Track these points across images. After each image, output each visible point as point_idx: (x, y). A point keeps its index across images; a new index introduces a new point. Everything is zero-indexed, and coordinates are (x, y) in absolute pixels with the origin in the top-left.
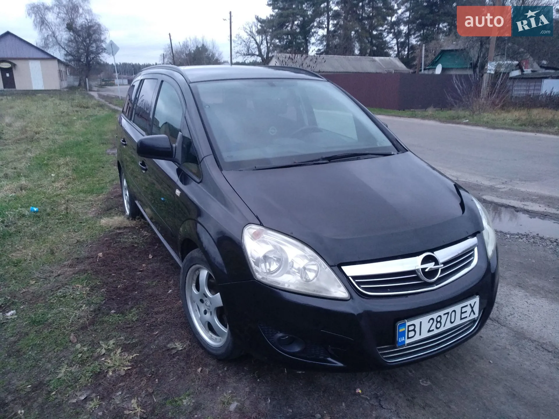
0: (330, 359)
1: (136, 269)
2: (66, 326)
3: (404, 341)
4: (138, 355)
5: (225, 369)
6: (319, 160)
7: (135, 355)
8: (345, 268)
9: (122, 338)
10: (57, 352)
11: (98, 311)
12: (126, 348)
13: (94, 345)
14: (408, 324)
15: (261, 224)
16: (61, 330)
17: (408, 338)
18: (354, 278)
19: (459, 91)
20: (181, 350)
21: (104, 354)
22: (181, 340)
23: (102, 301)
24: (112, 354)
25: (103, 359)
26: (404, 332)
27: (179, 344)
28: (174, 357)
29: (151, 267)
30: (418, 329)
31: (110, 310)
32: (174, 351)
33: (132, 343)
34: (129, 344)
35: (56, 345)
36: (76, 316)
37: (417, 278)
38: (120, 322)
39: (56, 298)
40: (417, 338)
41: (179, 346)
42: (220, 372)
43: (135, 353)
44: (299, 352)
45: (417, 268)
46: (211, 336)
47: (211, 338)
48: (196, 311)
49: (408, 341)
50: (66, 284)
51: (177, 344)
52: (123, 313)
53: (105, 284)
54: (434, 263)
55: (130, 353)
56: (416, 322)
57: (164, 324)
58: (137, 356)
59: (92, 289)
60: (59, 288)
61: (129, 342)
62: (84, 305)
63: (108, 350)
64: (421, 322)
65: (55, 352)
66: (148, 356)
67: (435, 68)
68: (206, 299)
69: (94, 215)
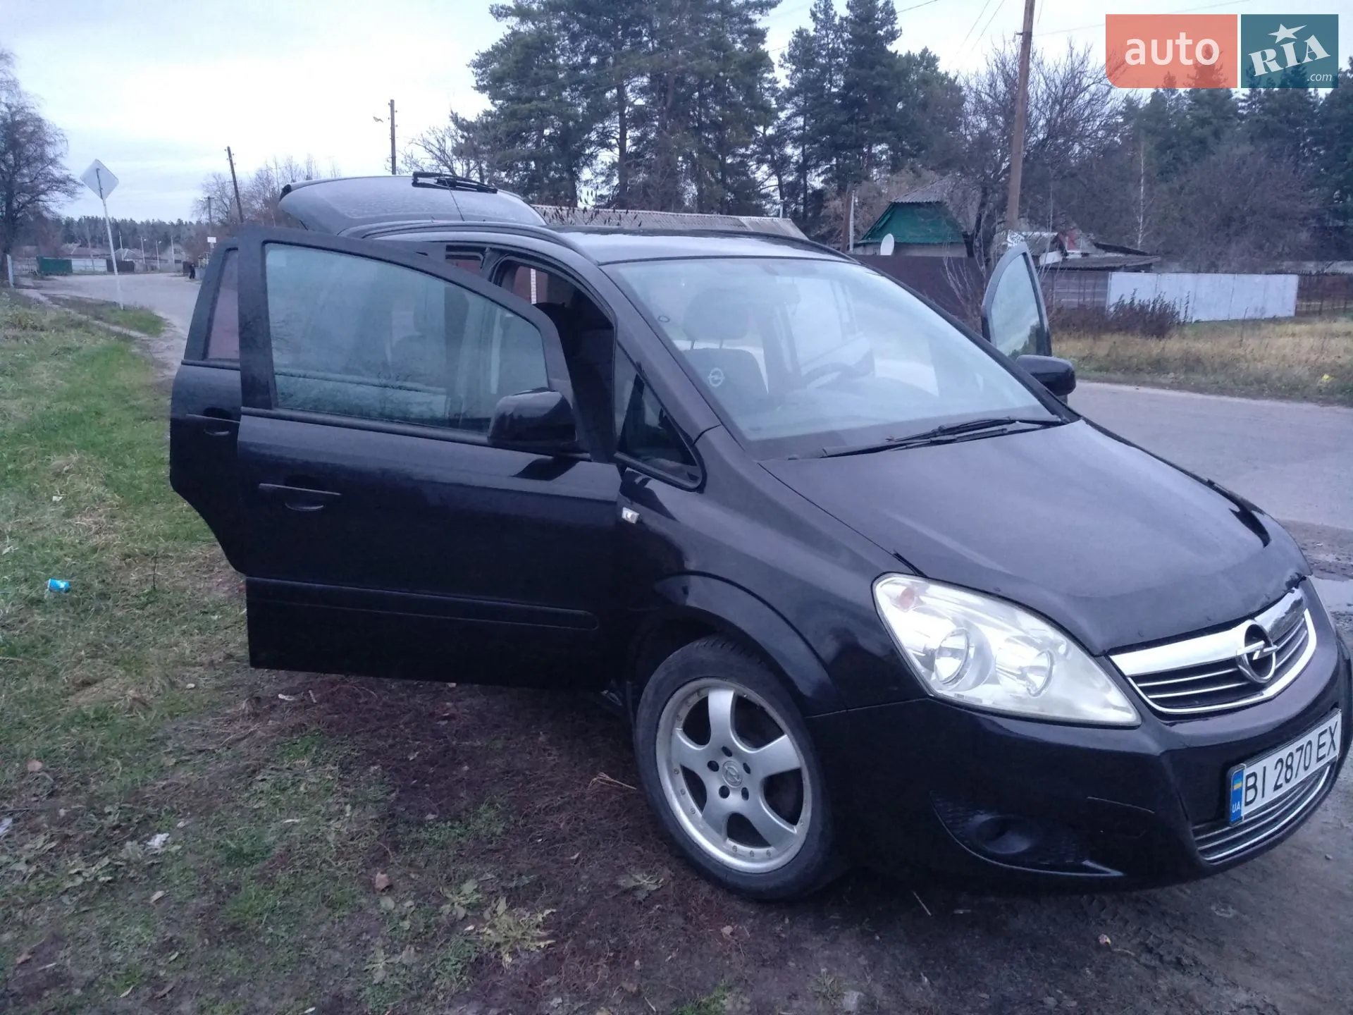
0: (1088, 863)
1: (432, 715)
2: (328, 858)
3: (1239, 811)
4: (554, 910)
5: (787, 921)
6: (934, 434)
7: (547, 912)
8: (1117, 659)
9: (489, 876)
10: (340, 922)
11: (389, 818)
12: (516, 899)
13: (428, 898)
14: (1247, 772)
15: (918, 573)
16: (321, 871)
17: (1247, 804)
18: (1138, 679)
19: (957, 292)
20: (658, 890)
21: (466, 916)
22: (646, 866)
23: (388, 794)
24: (487, 915)
25: (471, 928)
26: (1240, 791)
27: (644, 878)
28: (648, 908)
29: (467, 707)
30: (1259, 785)
31: (422, 812)
32: (641, 895)
33: (521, 885)
34: (517, 888)
35: (328, 907)
36: (338, 833)
37: (1238, 676)
38: (463, 840)
39: (261, 796)
40: (1259, 803)
41: (646, 882)
42: (778, 929)
43: (548, 907)
44: (1024, 853)
45: (1239, 654)
46: (735, 848)
47: (735, 854)
48: (684, 793)
49: (1245, 811)
50: (268, 760)
51: (638, 877)
52: (458, 817)
53: (373, 755)
54: (1262, 643)
55: (533, 911)
56: (1257, 768)
57: (581, 834)
58: (552, 913)
59: (345, 768)
60: (254, 772)
61: (515, 883)
62: (348, 808)
63: (469, 907)
64: (1265, 768)
65: (333, 923)
66: (582, 911)
67: (880, 243)
68: (728, 759)
69: (230, 593)
